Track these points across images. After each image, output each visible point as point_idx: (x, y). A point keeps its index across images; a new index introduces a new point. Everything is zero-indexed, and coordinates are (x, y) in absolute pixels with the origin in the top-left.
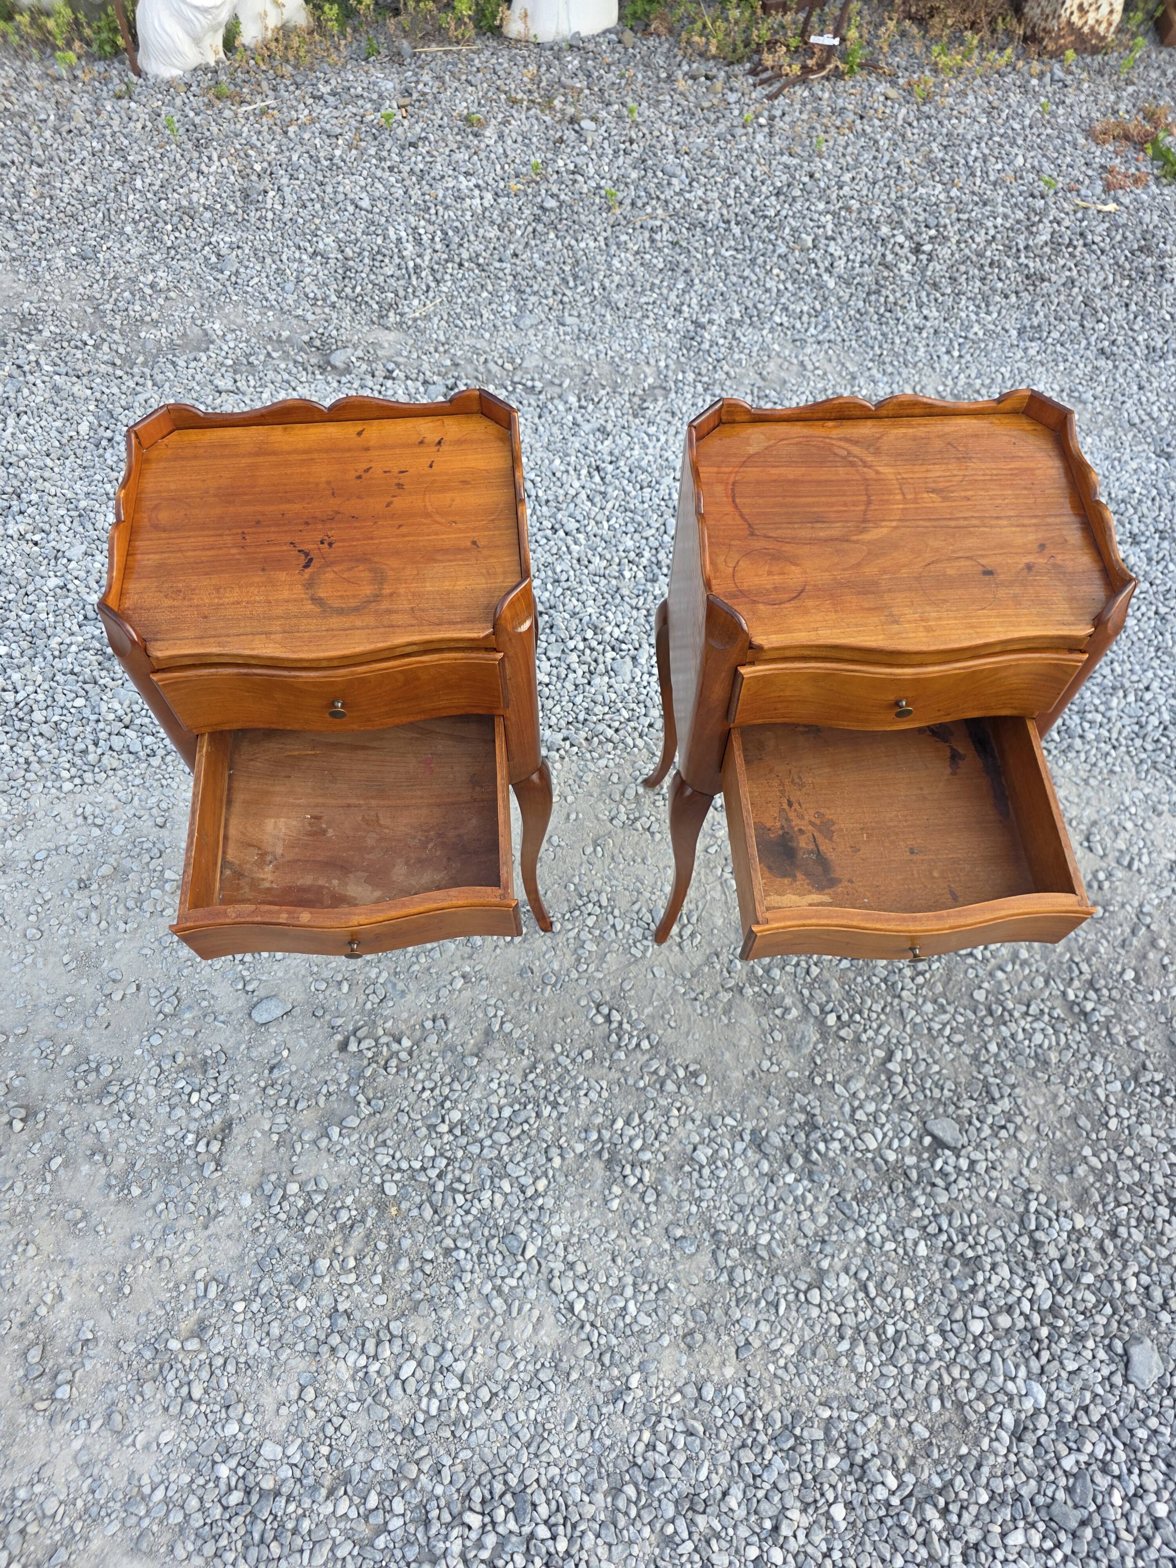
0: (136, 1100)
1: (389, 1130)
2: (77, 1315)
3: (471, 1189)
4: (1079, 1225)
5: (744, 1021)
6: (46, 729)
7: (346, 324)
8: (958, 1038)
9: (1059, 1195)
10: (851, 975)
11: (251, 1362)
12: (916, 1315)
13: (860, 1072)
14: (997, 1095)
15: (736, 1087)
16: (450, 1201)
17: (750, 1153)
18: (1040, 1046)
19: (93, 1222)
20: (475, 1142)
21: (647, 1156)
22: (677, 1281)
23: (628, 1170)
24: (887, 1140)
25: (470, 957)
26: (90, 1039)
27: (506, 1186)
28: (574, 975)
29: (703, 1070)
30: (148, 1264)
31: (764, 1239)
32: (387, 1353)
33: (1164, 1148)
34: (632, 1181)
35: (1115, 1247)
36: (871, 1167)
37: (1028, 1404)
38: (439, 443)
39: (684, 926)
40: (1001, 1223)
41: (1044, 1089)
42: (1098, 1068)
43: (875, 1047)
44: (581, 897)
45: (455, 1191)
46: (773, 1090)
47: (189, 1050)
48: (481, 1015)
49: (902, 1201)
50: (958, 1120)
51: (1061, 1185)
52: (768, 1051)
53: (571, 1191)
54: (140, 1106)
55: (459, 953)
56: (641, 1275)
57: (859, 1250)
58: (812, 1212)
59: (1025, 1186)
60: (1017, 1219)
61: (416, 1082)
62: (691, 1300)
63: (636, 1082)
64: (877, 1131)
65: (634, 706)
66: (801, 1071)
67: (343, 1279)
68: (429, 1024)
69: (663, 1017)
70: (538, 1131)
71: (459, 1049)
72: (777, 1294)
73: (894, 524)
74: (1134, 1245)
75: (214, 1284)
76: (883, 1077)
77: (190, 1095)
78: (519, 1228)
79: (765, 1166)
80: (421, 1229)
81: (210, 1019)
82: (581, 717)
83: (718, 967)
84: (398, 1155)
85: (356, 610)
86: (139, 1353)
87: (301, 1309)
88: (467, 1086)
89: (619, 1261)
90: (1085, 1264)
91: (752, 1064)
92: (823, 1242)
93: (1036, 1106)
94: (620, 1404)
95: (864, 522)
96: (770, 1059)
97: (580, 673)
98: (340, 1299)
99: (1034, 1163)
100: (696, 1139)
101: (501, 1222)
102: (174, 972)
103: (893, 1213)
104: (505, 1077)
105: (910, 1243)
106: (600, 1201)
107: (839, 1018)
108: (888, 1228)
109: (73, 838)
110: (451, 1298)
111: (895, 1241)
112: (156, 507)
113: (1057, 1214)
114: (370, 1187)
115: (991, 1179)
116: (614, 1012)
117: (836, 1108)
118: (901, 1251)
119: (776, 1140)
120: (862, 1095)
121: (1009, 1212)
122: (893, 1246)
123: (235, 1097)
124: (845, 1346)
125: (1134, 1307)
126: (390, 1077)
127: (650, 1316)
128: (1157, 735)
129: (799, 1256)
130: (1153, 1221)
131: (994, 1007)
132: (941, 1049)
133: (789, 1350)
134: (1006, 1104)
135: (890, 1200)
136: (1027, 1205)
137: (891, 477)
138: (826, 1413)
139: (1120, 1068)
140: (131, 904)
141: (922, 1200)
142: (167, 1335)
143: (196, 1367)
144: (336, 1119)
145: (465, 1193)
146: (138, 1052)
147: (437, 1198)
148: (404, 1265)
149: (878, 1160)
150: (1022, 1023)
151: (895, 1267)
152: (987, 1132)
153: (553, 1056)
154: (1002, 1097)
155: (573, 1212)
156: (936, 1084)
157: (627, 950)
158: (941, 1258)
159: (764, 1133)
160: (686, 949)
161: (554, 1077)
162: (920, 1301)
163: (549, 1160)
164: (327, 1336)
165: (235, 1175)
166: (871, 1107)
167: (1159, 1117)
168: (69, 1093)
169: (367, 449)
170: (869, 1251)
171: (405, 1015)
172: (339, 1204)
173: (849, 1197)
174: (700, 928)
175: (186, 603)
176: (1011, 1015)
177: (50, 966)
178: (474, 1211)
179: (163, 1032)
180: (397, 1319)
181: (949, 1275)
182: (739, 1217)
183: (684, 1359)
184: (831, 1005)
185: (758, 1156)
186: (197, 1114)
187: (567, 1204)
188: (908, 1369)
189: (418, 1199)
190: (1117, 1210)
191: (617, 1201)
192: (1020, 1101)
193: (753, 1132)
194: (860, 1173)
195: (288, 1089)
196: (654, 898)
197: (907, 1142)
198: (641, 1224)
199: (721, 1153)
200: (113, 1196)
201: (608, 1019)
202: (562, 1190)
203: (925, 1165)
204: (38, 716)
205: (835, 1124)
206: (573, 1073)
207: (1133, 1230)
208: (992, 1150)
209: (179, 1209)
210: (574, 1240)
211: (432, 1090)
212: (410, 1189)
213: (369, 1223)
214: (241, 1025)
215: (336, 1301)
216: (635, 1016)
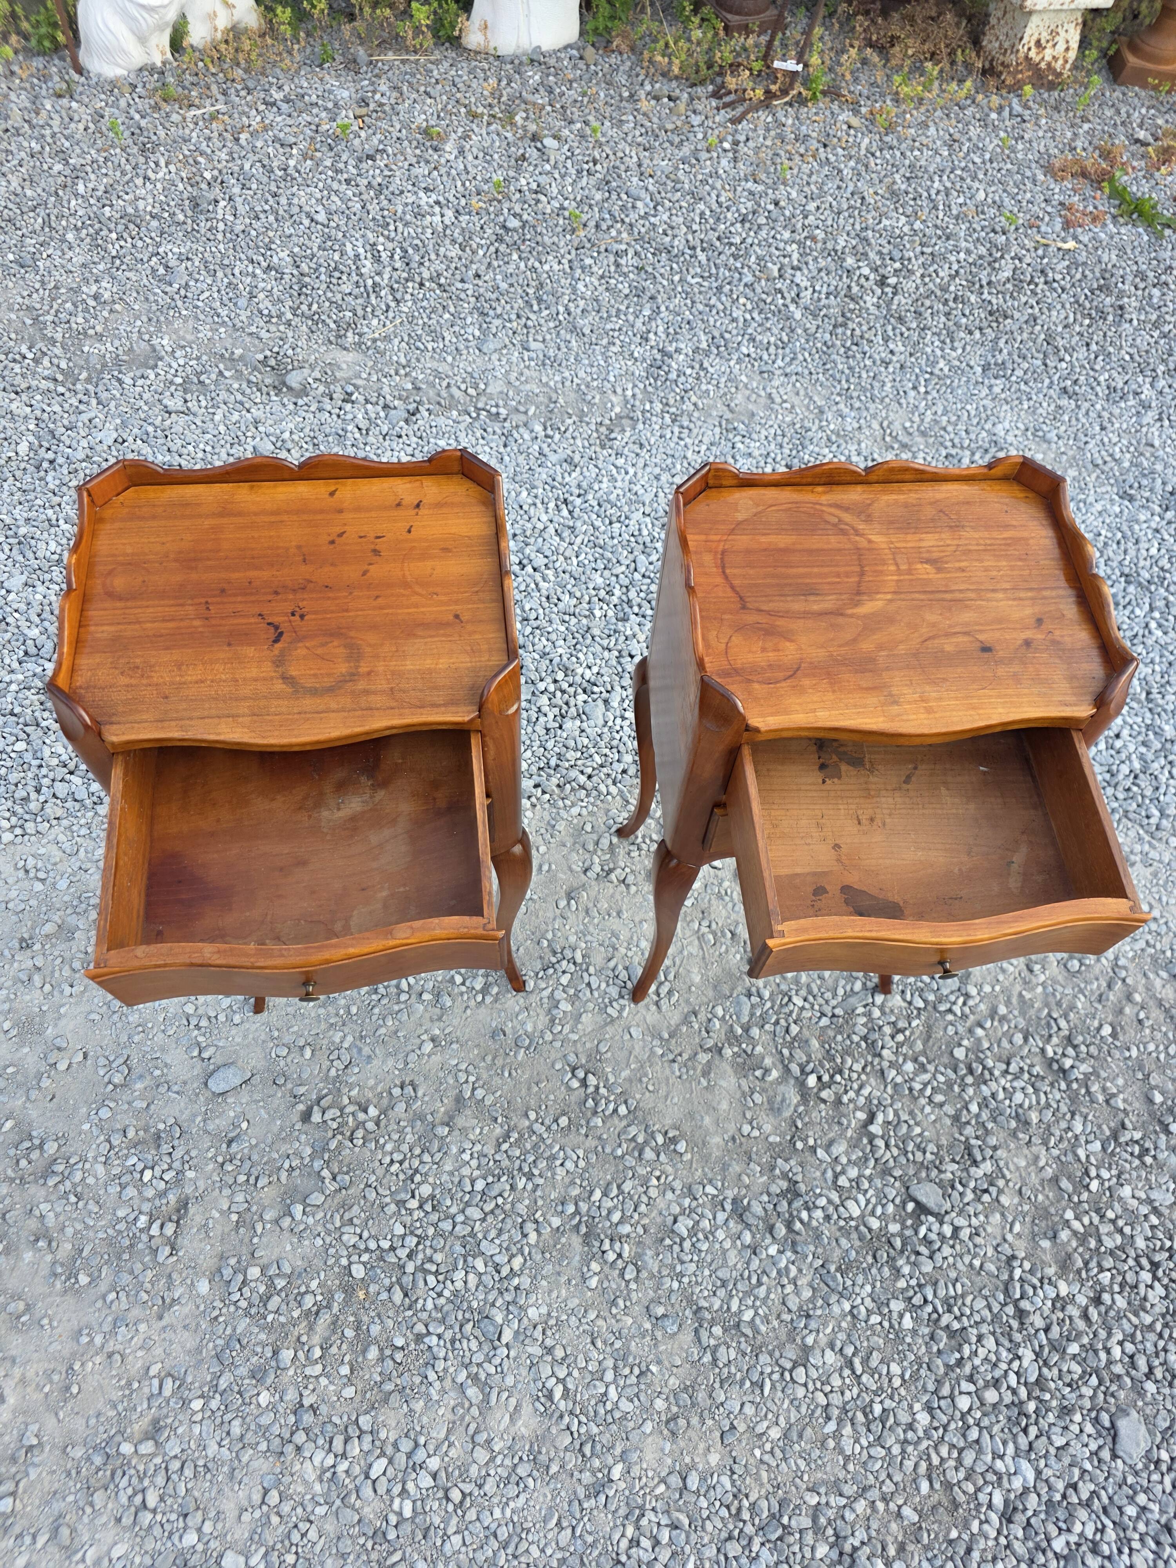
0: (83, 1179)
1: (356, 1207)
2: (21, 1419)
3: (442, 1269)
4: (1063, 1292)
5: (724, 1083)
7: (302, 343)
8: (939, 1098)
9: (1043, 1262)
10: (831, 1033)
11: (210, 1465)
12: (903, 1392)
13: (842, 1135)
14: (979, 1158)
15: (716, 1153)
16: (421, 1283)
17: (732, 1224)
18: (1021, 1106)
19: (38, 1316)
20: (447, 1218)
21: (626, 1229)
22: (659, 1362)
23: (606, 1246)
24: (870, 1206)
25: (440, 1019)
26: (33, 1114)
27: (480, 1265)
28: (548, 1037)
29: (683, 1136)
30: (98, 1360)
31: (748, 1316)
32: (357, 1451)
33: (1144, 1210)
34: (611, 1256)
35: (1099, 1314)
36: (854, 1236)
37: (1017, 1484)
38: (418, 506)
39: (661, 983)
40: (986, 1292)
41: (1026, 1151)
42: (1078, 1127)
43: (856, 1109)
44: (555, 953)
45: (427, 1272)
46: (754, 1156)
47: (141, 1123)
48: (451, 1081)
49: (886, 1271)
50: (941, 1184)
51: (1044, 1250)
52: (749, 1115)
53: (548, 1269)
54: (88, 1185)
55: (427, 1015)
56: (622, 1357)
57: (844, 1325)
58: (796, 1285)
59: (1009, 1252)
60: (1002, 1287)
61: (384, 1154)
62: (674, 1382)
63: (613, 1150)
64: (860, 1197)
65: (607, 751)
66: (782, 1135)
67: (308, 1371)
68: (397, 1091)
69: (640, 1081)
70: (513, 1205)
71: (429, 1117)
72: (762, 1373)
73: (889, 597)
74: (1118, 1312)
75: (170, 1380)
76: (865, 1141)
77: (142, 1172)
78: (494, 1311)
79: (747, 1238)
80: (391, 1314)
81: (163, 1089)
82: (553, 762)
83: (696, 1026)
84: (366, 1235)
85: (330, 690)
86: (88, 1459)
87: (264, 1405)
88: (437, 1157)
89: (599, 1344)
90: (1070, 1333)
91: (732, 1128)
92: (808, 1316)
93: (1018, 1168)
94: (602, 1498)
95: (858, 594)
96: (751, 1123)
97: (551, 716)
98: (306, 1393)
99: (1017, 1228)
100: (676, 1210)
101: (475, 1304)
102: (124, 1038)
103: (878, 1284)
104: (478, 1148)
105: (895, 1315)
106: (579, 1279)
107: (819, 1078)
108: (873, 1300)
109: (13, 894)
110: (424, 1387)
111: (880, 1314)
112: (110, 573)
113: (1041, 1281)
114: (336, 1269)
115: (975, 1246)
116: (590, 1076)
117: (818, 1174)
118: (886, 1324)
119: (757, 1209)
120: (844, 1160)
121: (994, 1280)
122: (878, 1319)
123: (190, 1174)
124: (831, 1427)
125: (1119, 1377)
126: (357, 1149)
127: (632, 1401)
128: (1128, 783)
129: (783, 1333)
130: (1136, 1287)
131: (974, 1065)
132: (922, 1110)
133: (775, 1433)
134: (987, 1167)
135: (874, 1271)
136: (1011, 1272)
137: (884, 546)
138: (813, 1500)
139: (1099, 1127)
140: (77, 965)
141: (906, 1270)
142: (118, 1438)
143: (151, 1472)
144: (299, 1197)
145: (437, 1273)
146: (86, 1127)
147: (407, 1280)
148: (373, 1353)
149: (862, 1228)
150: (1003, 1081)
151: (881, 1341)
152: (970, 1196)
153: (527, 1123)
154: (984, 1159)
155: (550, 1292)
156: (918, 1147)
157: (603, 1010)
158: (927, 1331)
159: (745, 1202)
160: (664, 1008)
161: (528, 1146)
162: (907, 1377)
163: (525, 1236)
164: (292, 1434)
165: (191, 1260)
166: (853, 1172)
167: (1139, 1177)
168: (10, 1173)
169: (340, 511)
170: (854, 1325)
171: (371, 1082)
172: (303, 1289)
173: (833, 1268)
174: (678, 985)
175: (145, 681)
176: (991, 1074)
178: (447, 1293)
179: (112, 1105)
180: (367, 1412)
181: (935, 1349)
182: (721, 1293)
183: (668, 1446)
184: (812, 1065)
185: (740, 1227)
186: (150, 1193)
187: (544, 1283)
188: (896, 1450)
189: (387, 1282)
190: (1100, 1276)
191: (596, 1278)
192: (1002, 1164)
193: (734, 1201)
194: (844, 1242)
195: (247, 1165)
196: (630, 954)
197: (890, 1208)
198: (621, 1302)
199: (701, 1225)
200: (58, 1285)
201: (584, 1083)
202: (539, 1268)
203: (909, 1233)
205: (818, 1191)
206: (549, 1142)
207: (1117, 1296)
208: (976, 1215)
209: (131, 1299)
210: (552, 1322)
211: (401, 1163)
212: (379, 1271)
213: (335, 1308)
214: (197, 1095)
215: (301, 1395)
216: (612, 1079)
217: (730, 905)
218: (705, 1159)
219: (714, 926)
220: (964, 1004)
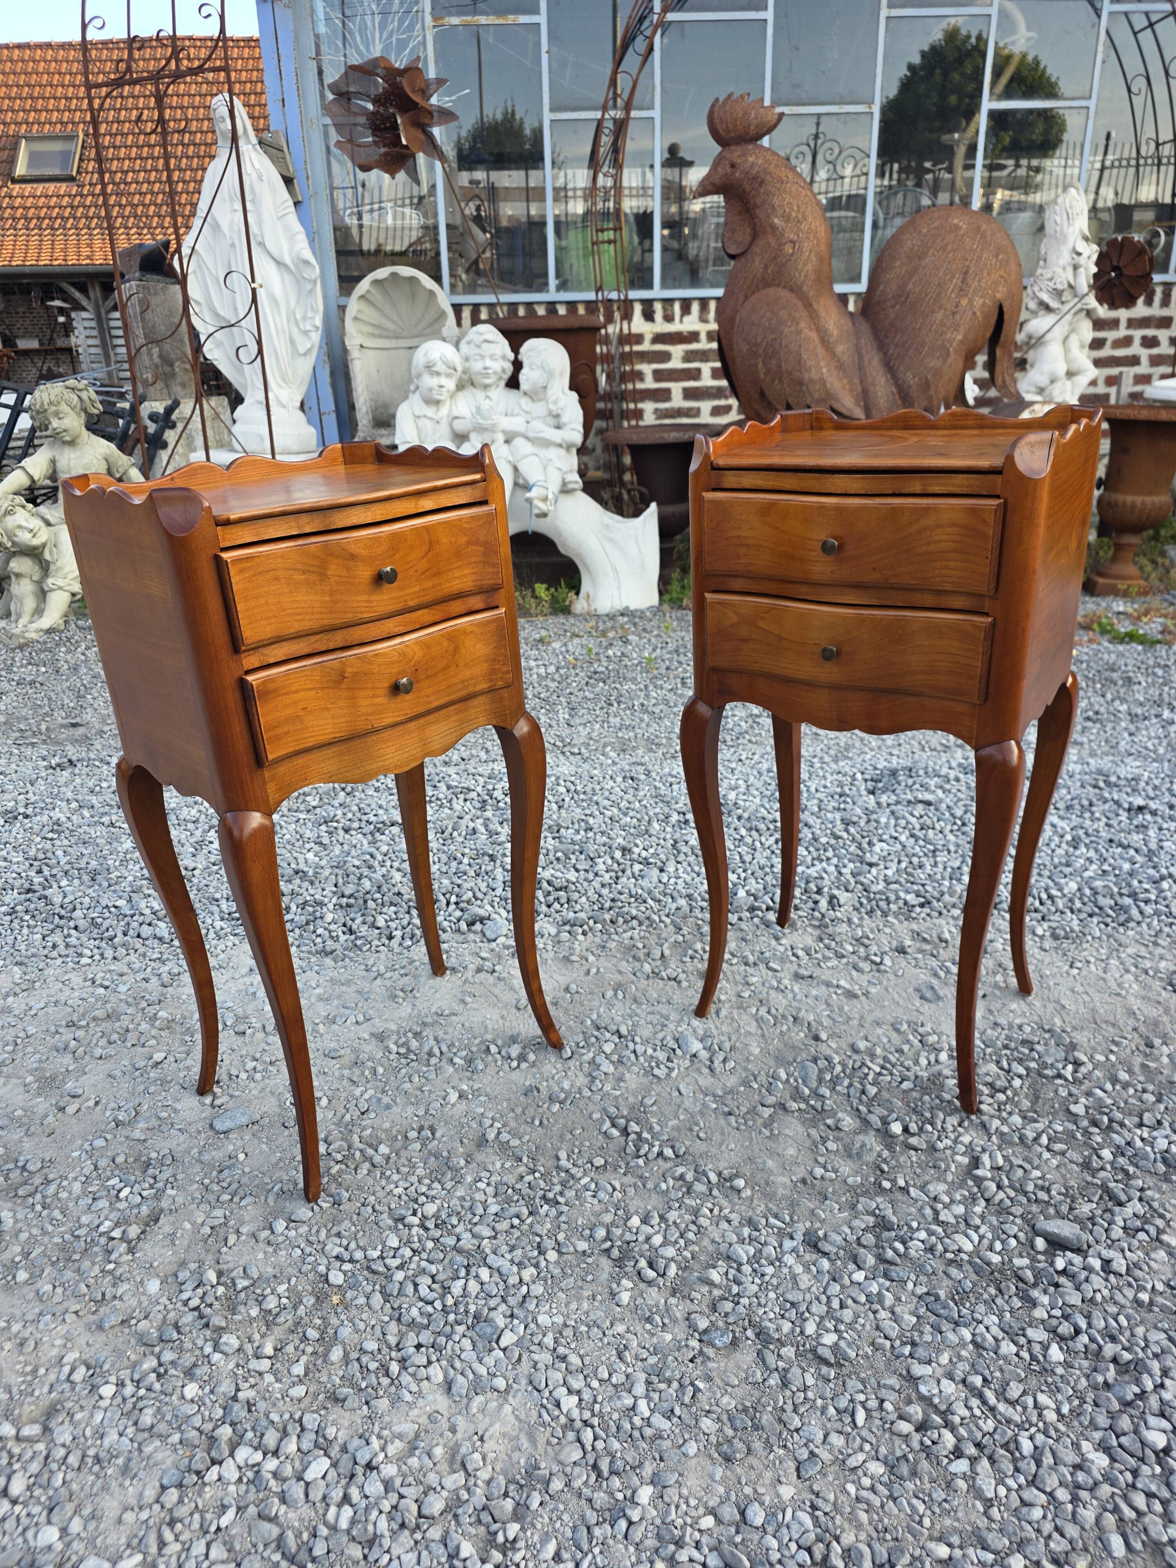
0: (57, 1193)
1: (346, 1223)
5: (789, 1133)
6: (82, 924)
8: (1059, 1146)
10: (916, 1094)
11: (102, 1456)
12: (1062, 1428)
13: (940, 1177)
14: (1123, 1198)
15: (781, 1191)
16: (409, 1290)
17: (803, 1251)
20: (450, 1235)
21: (669, 1252)
22: (709, 1379)
24: (986, 1242)
25: (470, 1079)
26: (27, 1144)
27: (484, 1273)
28: (586, 1093)
29: (740, 1176)
31: (829, 1339)
32: (293, 1449)
36: (968, 1268)
40: (1163, 1326)
43: (955, 1154)
45: (418, 1281)
46: (829, 1195)
47: (134, 1153)
48: (475, 1126)
49: (1017, 1303)
50: (1076, 1220)
52: (821, 1160)
53: (568, 1283)
54: (60, 1198)
55: (457, 1075)
56: (657, 1372)
57: (965, 1354)
61: (389, 1182)
62: (728, 1402)
63: (657, 1186)
66: (865, 1178)
67: (253, 1365)
68: (413, 1134)
69: (691, 1130)
70: (531, 1226)
71: (445, 1154)
72: (852, 1401)
75: (84, 1368)
76: (970, 1183)
77: (119, 1191)
78: (495, 1316)
79: (825, 1264)
80: (365, 1317)
81: (165, 1128)
83: (756, 1087)
84: (353, 1245)
87: (188, 1397)
88: (449, 1185)
89: (627, 1355)
91: (801, 1173)
92: (914, 1344)
94: (623, 1524)
96: (824, 1168)
97: (607, 877)
98: (244, 1387)
100: (733, 1238)
101: (472, 1308)
102: (140, 1090)
105: (1036, 1346)
106: (605, 1296)
107: (906, 1130)
108: (1002, 1329)
111: (1015, 1344)
114: (311, 1276)
115: (1137, 1280)
116: (632, 1124)
117: (913, 1210)
118: (1025, 1355)
119: (837, 1240)
120: (945, 1199)
122: (1013, 1349)
123: (170, 1192)
124: (961, 1466)
126: (359, 1176)
127: (668, 1418)
129: (879, 1360)
131: (1098, 1118)
132: (1040, 1156)
133: (876, 1468)
134: (1137, 1207)
135: (1000, 1302)
138: (942, 1550)
140: (115, 1037)
141: (1044, 1301)
143: (27, 1457)
144: (284, 1214)
145: (430, 1282)
146: (76, 1154)
147: (392, 1288)
148: (336, 1354)
149: (977, 1261)
150: (1139, 1132)
151: (1021, 1372)
152: (1119, 1233)
153: (556, 1165)
154: (1131, 1200)
155: (568, 1304)
156: (1041, 1188)
157: (649, 1072)
158: (1085, 1362)
159: (821, 1233)
160: (718, 1072)
161: (555, 1180)
162: (1065, 1411)
163: (543, 1253)
164: (215, 1430)
165: (147, 1261)
166: (960, 1210)
170: (980, 1356)
171: (387, 1125)
172: (267, 1291)
173: (942, 1294)
174: (734, 1056)
176: (1122, 1125)
177: (9, 1086)
178: (439, 1300)
179: (109, 1137)
180: (315, 1412)
181: (1101, 1382)
182: (792, 1315)
183: (719, 1472)
184: (894, 1116)
185: (814, 1256)
186: (123, 1205)
187: (561, 1294)
188: (1062, 1495)
189: (368, 1289)
191: (629, 1294)
192: (1155, 1204)
193: (806, 1232)
194: (954, 1273)
195: (235, 1187)
196: (681, 1030)
197: (1013, 1244)
198: (658, 1318)
199: (765, 1252)
201: (625, 1132)
202: (556, 1281)
203: (1041, 1266)
204: (78, 913)
205: (915, 1224)
206: (580, 1177)
208: (1131, 1250)
210: (568, 1332)
212: (361, 1278)
213: (301, 1310)
214: (199, 1132)
215: (238, 1390)
216: (657, 1128)
217: (790, 995)
218: (770, 1196)
219: (773, 1011)
220: (1075, 1071)
